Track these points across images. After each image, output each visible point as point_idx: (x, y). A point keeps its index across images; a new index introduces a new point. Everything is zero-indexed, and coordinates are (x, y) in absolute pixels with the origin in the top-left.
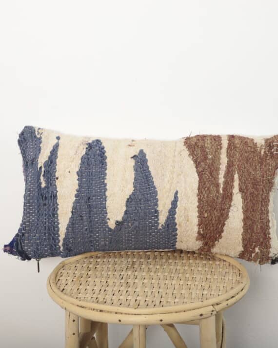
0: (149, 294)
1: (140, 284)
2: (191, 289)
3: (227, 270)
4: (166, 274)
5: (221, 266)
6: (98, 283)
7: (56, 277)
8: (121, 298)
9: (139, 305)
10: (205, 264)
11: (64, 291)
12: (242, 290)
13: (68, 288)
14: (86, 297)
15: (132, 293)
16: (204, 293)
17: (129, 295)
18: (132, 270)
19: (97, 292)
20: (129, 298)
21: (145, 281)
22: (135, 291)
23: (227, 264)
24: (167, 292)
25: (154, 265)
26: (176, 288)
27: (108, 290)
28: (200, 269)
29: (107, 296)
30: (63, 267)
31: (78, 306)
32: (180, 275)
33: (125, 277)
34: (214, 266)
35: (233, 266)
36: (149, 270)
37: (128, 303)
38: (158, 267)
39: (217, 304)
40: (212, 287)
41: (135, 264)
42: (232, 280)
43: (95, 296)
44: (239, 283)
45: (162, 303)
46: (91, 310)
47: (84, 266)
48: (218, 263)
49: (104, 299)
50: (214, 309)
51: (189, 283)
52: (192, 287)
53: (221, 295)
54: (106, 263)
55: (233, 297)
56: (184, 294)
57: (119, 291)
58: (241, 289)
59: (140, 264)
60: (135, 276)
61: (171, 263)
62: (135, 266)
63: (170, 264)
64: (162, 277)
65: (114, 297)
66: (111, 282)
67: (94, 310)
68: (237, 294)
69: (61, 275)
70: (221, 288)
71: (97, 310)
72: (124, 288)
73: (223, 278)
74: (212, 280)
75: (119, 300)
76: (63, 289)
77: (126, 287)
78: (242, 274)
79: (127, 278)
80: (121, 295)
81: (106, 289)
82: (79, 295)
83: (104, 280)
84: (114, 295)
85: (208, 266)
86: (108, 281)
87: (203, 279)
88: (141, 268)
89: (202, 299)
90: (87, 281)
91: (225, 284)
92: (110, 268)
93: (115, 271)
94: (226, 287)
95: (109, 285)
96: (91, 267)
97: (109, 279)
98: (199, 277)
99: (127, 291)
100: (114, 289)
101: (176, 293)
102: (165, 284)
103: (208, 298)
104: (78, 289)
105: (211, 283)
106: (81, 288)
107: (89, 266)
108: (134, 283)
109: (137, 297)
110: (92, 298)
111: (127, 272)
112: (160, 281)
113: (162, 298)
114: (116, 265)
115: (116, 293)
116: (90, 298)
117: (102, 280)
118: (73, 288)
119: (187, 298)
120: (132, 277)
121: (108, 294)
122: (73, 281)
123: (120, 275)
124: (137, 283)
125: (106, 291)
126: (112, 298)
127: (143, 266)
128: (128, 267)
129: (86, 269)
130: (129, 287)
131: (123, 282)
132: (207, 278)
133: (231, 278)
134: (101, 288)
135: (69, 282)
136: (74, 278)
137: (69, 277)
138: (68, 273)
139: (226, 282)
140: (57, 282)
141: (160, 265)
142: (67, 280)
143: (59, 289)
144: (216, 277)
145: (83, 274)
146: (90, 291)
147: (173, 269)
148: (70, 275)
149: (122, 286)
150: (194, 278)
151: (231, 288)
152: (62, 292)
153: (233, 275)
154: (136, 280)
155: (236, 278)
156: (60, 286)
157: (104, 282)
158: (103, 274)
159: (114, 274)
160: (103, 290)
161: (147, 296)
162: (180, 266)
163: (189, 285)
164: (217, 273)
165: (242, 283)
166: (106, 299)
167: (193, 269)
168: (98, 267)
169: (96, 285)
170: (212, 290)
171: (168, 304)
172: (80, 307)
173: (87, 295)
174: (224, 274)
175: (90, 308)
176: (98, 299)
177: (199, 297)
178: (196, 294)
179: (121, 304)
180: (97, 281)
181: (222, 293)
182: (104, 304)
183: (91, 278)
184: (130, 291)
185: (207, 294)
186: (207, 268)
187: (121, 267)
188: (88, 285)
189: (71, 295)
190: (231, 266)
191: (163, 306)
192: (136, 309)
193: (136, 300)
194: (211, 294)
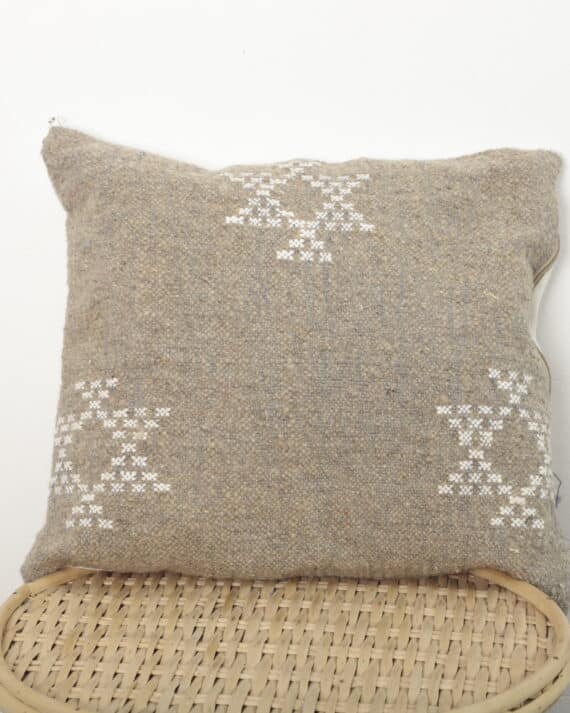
0: (282, 687)
1: (254, 659)
2: (406, 673)
3: (510, 618)
4: (330, 628)
5: (493, 604)
6: (129, 654)
7: (4, 634)
8: (200, 700)
10: (445, 597)
11: (30, 676)
12: (557, 678)
13: (41, 669)
14: (95, 696)
15: (231, 685)
16: (443, 687)
17: (222, 692)
18: (229, 613)
19: (128, 681)
20: (223, 700)
21: (270, 649)
22: (240, 680)
23: (511, 601)
24: (335, 683)
25: (295, 599)
26: (361, 671)
27: (160, 676)
28: (429, 612)
29: (157, 694)
32: (372, 632)
33: (208, 635)
34: (470, 604)
35: (526, 603)
36: (281, 615)
38: (306, 604)
40: (466, 668)
41: (237, 597)
42: (526, 647)
43: (122, 694)
44: (547, 658)
47: (87, 599)
48: (481, 595)
49: (149, 702)
51: (399, 655)
52: (409, 667)
53: (496, 694)
54: (151, 591)
55: (529, 700)
56: (386, 689)
57: (194, 677)
58: (553, 678)
59: (251, 597)
60: (240, 633)
61: (344, 592)
62: (239, 603)
63: (340, 598)
64: (318, 637)
65: (176, 696)
66: (168, 654)
68: (542, 691)
70: (495, 674)
72: (206, 669)
73: (499, 640)
74: (467, 647)
75: (194, 705)
76: (27, 673)
77: (215, 665)
78: (554, 629)
79: (215, 639)
80: (199, 692)
81: (154, 673)
82: (74, 689)
83: (146, 646)
84: (180, 689)
85: (451, 604)
86: (159, 647)
87: (439, 644)
88: (255, 609)
89: (438, 705)
90: (97, 647)
91: (506, 660)
92: (164, 606)
93: (180, 617)
94: (509, 670)
95: (163, 661)
96: (108, 605)
97: (161, 641)
98: (426, 637)
99: (217, 679)
100: (178, 673)
101: (361, 688)
102: (329, 658)
103: (456, 701)
104: (71, 672)
105: (463, 658)
106: (79, 668)
107: (103, 601)
108: (237, 653)
109: (246, 699)
110: (113, 699)
111: (215, 620)
112: (313, 647)
113: (321, 703)
114: (181, 599)
115: (185, 685)
116: (106, 699)
117: (141, 646)
118: (55, 669)
119: (395, 702)
120: (231, 635)
121: (159, 689)
122: (54, 646)
123: (195, 628)
124: (245, 654)
125: (154, 679)
126: (173, 699)
127: (260, 601)
128: (217, 603)
129: (92, 608)
130: (222, 666)
131: (203, 652)
132: (451, 641)
133: (523, 642)
134: (140, 669)
135: (44, 651)
136: (57, 639)
137: (42, 635)
138: (39, 622)
139: (508, 653)
140: (7, 649)
141: (311, 600)
142: (36, 643)
143: (13, 671)
144: (477, 640)
145: (85, 625)
146: (105, 678)
147: (349, 613)
148: (47, 629)
149: (200, 664)
150: (413, 641)
151: (523, 671)
152: (23, 680)
153: (527, 633)
154: (241, 645)
155: (538, 641)
156: (17, 662)
157: (146, 649)
158: (144, 627)
159: (176, 628)
160: (144, 677)
161: (275, 696)
162: (371, 603)
163: (398, 663)
164: (480, 627)
165: (556, 658)
166: (156, 704)
167: (409, 613)
168: (129, 605)
169: (125, 660)
170: (467, 678)
173: (98, 690)
174: (502, 629)
176: (130, 704)
177: (429, 700)
178: (421, 689)
180: (125, 648)
181: (496, 687)
183: (109, 637)
184: (225, 680)
185: (451, 691)
186: (450, 611)
187: (197, 606)
188: (101, 661)
189: (49, 690)
190: (520, 604)
193: (244, 707)
194: (464, 692)
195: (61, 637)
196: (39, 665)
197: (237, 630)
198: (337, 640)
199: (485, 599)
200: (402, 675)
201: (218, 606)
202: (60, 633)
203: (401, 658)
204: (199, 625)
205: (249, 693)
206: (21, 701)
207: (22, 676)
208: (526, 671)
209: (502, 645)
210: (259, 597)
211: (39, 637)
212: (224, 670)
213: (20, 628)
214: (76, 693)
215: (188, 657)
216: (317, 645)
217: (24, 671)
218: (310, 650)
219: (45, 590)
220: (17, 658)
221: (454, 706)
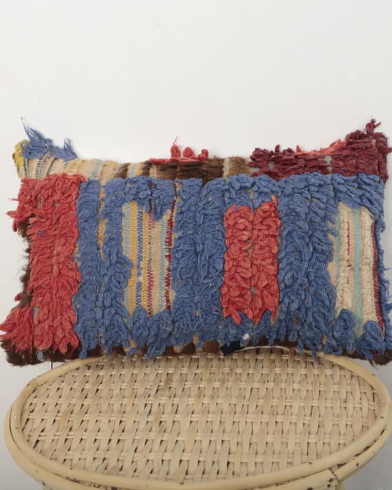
0: (205, 446)
1: (185, 425)
2: (285, 431)
3: (349, 388)
4: (233, 401)
5: (337, 379)
6: (104, 425)
7: (22, 415)
8: (151, 456)
9: (187, 473)
10: (306, 375)
11: (40, 443)
12: (383, 431)
13: (48, 438)
14: (83, 457)
15: (171, 445)
16: (310, 441)
17: (165, 451)
18: (167, 393)
19: (104, 445)
20: (167, 457)
21: (195, 418)
23: (348, 375)
24: (239, 440)
25: (210, 381)
26: (255, 431)
27: (124, 441)
28: (296, 386)
29: (123, 454)
30: (34, 391)
31: (67, 478)
33: (155, 409)
34: (323, 379)
35: (358, 377)
37: (165, 468)
38: (217, 385)
39: (340, 466)
40: (323, 426)
41: (172, 381)
42: (361, 409)
43: (100, 455)
44: (376, 417)
45: (230, 465)
46: (95, 486)
47: (75, 386)
48: (329, 372)
49: (118, 460)
50: (333, 477)
51: (280, 419)
52: (286, 427)
53: (345, 444)
54: (116, 379)
55: (368, 448)
56: (273, 444)
57: (147, 440)
58: (380, 431)
59: (181, 381)
60: (175, 406)
61: (241, 374)
62: (173, 385)
63: (238, 379)
64: (226, 408)
65: (136, 455)
66: (129, 424)
67: (99, 486)
68: (375, 441)
69: (32, 407)
70: (343, 430)
71: (106, 488)
72: (155, 434)
73: (343, 405)
74: (323, 411)
75: (148, 461)
76: (37, 441)
77: (160, 432)
78: (378, 395)
79: (159, 412)
80: (150, 451)
81: (120, 438)
82: (69, 453)
83: (114, 419)
84: (138, 450)
85: (310, 379)
86: (123, 419)
87: (304, 409)
88: (184, 389)
89: (308, 454)
90: (83, 421)
91: (350, 419)
92: (125, 389)
93: (135, 397)
94: (352, 426)
95: (126, 430)
96: (88, 390)
97: (124, 415)
98: (296, 405)
99: (162, 441)
100: (137, 438)
101: (256, 443)
102: (234, 422)
103: (319, 451)
104: (66, 440)
105: (321, 419)
106: (71, 437)
107: (85, 387)
108: (174, 421)
109: (182, 455)
110: (94, 459)
111: (159, 398)
112: (223, 415)
113: (231, 456)
114: (136, 384)
115: (141, 446)
116: (90, 459)
117: (112, 419)
118: (55, 438)
119: (280, 453)
120: (169, 409)
121: (125, 450)
122: (55, 421)
123: (146, 404)
124: (179, 422)
125: (120, 443)
126: (133, 458)
127: (187, 383)
128: (159, 386)
129: (78, 394)
130: (164, 431)
131: (152, 422)
132: (312, 407)
133: (359, 406)
134: (111, 436)
135: (48, 425)
136: (56, 416)
137: (47, 414)
138: (44, 404)
139: (350, 414)
140: (23, 425)
141: (219, 381)
142: (43, 420)
143: (28, 441)
144: (329, 405)
145: (74, 405)
146: (89, 443)
147: (245, 389)
148: (49, 410)
149: (150, 431)
150: (288, 408)
151: (361, 426)
152: (35, 446)
153: (361, 399)
154: (177, 416)
155: (369, 404)
156: (30, 434)
157: (115, 421)
158: (113, 405)
159: (133, 404)
160: (114, 441)
161: (201, 452)
162: (259, 382)
163: (279, 424)
164: (331, 395)
165: (382, 418)
166: (123, 461)
167: (283, 387)
168: (102, 390)
169: (101, 430)
170: (325, 434)
171: (244, 467)
172: (72, 480)
173: (84, 452)
174: (345, 397)
175: (91, 483)
176: (106, 462)
177: (301, 451)
178: (296, 443)
179: (151, 472)
180: (101, 421)
181: (345, 439)
182: (118, 475)
183: (90, 413)
184: (167, 441)
185: (316, 443)
186: (310, 385)
187: (146, 388)
188: (85, 431)
189: (53, 454)
190: (354, 378)
191: (233, 473)
192: (182, 483)
193: (181, 461)
194: (324, 443)
195: (59, 414)
196: (45, 436)
197: (173, 404)
198: (238, 409)
199: (332, 375)
200: (282, 433)
201: (160, 388)
202: (58, 412)
203: (281, 420)
204: (148, 402)
205: (183, 451)
206: (34, 463)
207: (34, 444)
208: (363, 427)
209: (346, 408)
210: (186, 381)
211: (45, 416)
212: (165, 434)
213: (31, 410)
214: (70, 455)
216: (226, 413)
217: (35, 440)
218: (221, 417)
219: (48, 381)
220: (31, 431)
221: (318, 456)
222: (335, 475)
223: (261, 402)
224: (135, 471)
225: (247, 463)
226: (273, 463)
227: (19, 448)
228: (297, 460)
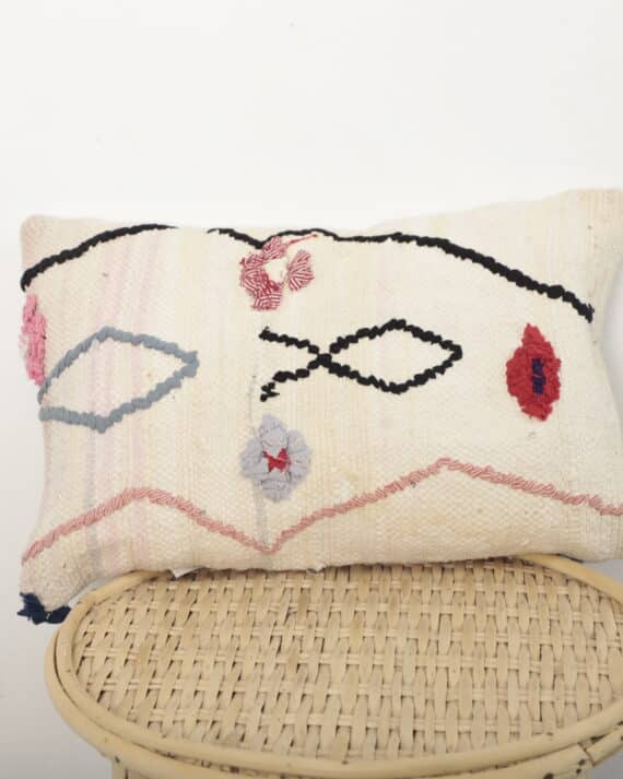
0: (374, 702)
1: (338, 671)
2: (502, 684)
3: (597, 617)
4: (413, 634)
5: (576, 602)
6: (208, 669)
8: (289, 720)
9: (349, 748)
11: (106, 695)
13: (120, 686)
14: (179, 718)
15: (319, 702)
16: (543, 699)
17: (311, 712)
18: (304, 619)
19: (211, 701)
20: (315, 720)
21: (353, 659)
23: (593, 595)
24: (429, 696)
25: (371, 601)
26: (453, 683)
27: (243, 694)
28: (512, 612)
29: (243, 715)
30: (88, 613)
31: (157, 751)
33: (286, 644)
34: (553, 601)
35: (610, 599)
36: (359, 621)
39: (595, 739)
40: (562, 675)
41: (310, 600)
43: (206, 715)
45: (419, 735)
46: (202, 764)
47: (154, 606)
48: (563, 591)
49: (236, 724)
50: (585, 757)
51: (491, 663)
52: (503, 676)
53: (600, 706)
54: (219, 595)
56: (483, 703)
57: (279, 694)
60: (320, 642)
61: (420, 593)
62: (313, 607)
63: (416, 598)
64: (401, 643)
65: (264, 717)
66: (248, 668)
67: (210, 765)
69: (88, 639)
70: (594, 682)
71: (221, 768)
72: (291, 684)
73: (591, 642)
74: (559, 652)
75: (284, 726)
76: (102, 693)
77: (299, 681)
79: (294, 650)
80: (287, 711)
81: (236, 690)
82: (155, 711)
83: (223, 659)
84: (266, 709)
85: (533, 602)
86: (237, 660)
87: (529, 649)
88: (330, 613)
89: (541, 720)
90: (172, 662)
91: (604, 666)
92: (235, 613)
93: (254, 625)
94: (608, 676)
95: (244, 677)
96: (176, 612)
97: (240, 653)
98: (515, 641)
99: (304, 696)
101: (457, 701)
102: (417, 668)
103: (560, 716)
105: (557, 664)
106: (157, 687)
107: (171, 609)
108: (320, 665)
109: (338, 719)
110: (198, 721)
111: (291, 627)
112: (399, 656)
113: (418, 720)
114: (252, 604)
115: (271, 703)
116: (190, 721)
117: (218, 659)
118: (131, 687)
119: (496, 717)
120: (309, 644)
121: (245, 708)
122: (127, 661)
123: (272, 637)
124: (329, 665)
125: (237, 697)
126: (260, 722)
127: (335, 604)
128: (290, 608)
129: (160, 617)
130: (307, 680)
131: (285, 665)
132: (541, 645)
133: (617, 645)
134: (221, 686)
135: (117, 667)
136: (129, 653)
137: (112, 650)
138: (107, 634)
139: (603, 659)
140: (78, 665)
141: (386, 601)
142: (107, 658)
143: (88, 691)
145: (156, 636)
146: (186, 696)
148: (116, 643)
149: (283, 678)
150: (501, 646)
152: (98, 701)
153: (618, 634)
154: (324, 655)
156: (90, 680)
157: (224, 663)
158: (218, 637)
159: (252, 637)
160: (227, 695)
161: (368, 714)
162: (451, 604)
163: (491, 672)
164: (568, 627)
166: (244, 726)
167: (491, 613)
168: (198, 613)
169: (205, 676)
170: (566, 688)
171: (441, 738)
172: (164, 755)
173: (181, 711)
174: (591, 630)
175: (197, 760)
176: (217, 727)
177: (531, 714)
178: (521, 702)
179: (292, 745)
180: (202, 662)
181: (599, 698)
182: (238, 747)
183: (183, 649)
184: (312, 697)
185: (553, 703)
186: (533, 611)
187: (269, 611)
188: (178, 677)
189: (129, 713)
190: (604, 601)
191: (424, 748)
192: (345, 763)
193: (338, 727)
194: (566, 704)
195: (132, 651)
196: (114, 684)
197: (315, 638)
199: (567, 596)
200: (497, 685)
201: (293, 610)
202: (132, 647)
203: (493, 666)
204: (275, 634)
205: (341, 712)
206: (101, 727)
207: (97, 697)
209: (595, 648)
210: (333, 601)
211: (109, 652)
212: (309, 685)
213: (87, 642)
214: (157, 715)
215: (269, 670)
216: (403, 653)
217: (99, 691)
218: (396, 659)
219: (109, 598)
220: (90, 676)
221: (560, 724)
222: (589, 754)
223: (457, 636)
224: (266, 742)
225: (444, 732)
226: (486, 733)
227: (73, 702)
228: (526, 728)
